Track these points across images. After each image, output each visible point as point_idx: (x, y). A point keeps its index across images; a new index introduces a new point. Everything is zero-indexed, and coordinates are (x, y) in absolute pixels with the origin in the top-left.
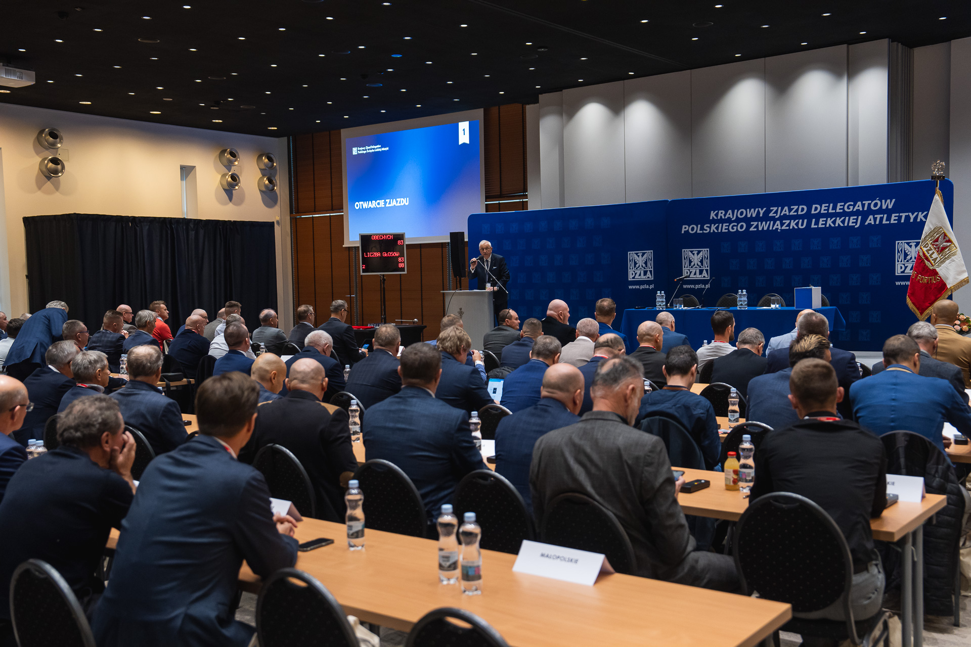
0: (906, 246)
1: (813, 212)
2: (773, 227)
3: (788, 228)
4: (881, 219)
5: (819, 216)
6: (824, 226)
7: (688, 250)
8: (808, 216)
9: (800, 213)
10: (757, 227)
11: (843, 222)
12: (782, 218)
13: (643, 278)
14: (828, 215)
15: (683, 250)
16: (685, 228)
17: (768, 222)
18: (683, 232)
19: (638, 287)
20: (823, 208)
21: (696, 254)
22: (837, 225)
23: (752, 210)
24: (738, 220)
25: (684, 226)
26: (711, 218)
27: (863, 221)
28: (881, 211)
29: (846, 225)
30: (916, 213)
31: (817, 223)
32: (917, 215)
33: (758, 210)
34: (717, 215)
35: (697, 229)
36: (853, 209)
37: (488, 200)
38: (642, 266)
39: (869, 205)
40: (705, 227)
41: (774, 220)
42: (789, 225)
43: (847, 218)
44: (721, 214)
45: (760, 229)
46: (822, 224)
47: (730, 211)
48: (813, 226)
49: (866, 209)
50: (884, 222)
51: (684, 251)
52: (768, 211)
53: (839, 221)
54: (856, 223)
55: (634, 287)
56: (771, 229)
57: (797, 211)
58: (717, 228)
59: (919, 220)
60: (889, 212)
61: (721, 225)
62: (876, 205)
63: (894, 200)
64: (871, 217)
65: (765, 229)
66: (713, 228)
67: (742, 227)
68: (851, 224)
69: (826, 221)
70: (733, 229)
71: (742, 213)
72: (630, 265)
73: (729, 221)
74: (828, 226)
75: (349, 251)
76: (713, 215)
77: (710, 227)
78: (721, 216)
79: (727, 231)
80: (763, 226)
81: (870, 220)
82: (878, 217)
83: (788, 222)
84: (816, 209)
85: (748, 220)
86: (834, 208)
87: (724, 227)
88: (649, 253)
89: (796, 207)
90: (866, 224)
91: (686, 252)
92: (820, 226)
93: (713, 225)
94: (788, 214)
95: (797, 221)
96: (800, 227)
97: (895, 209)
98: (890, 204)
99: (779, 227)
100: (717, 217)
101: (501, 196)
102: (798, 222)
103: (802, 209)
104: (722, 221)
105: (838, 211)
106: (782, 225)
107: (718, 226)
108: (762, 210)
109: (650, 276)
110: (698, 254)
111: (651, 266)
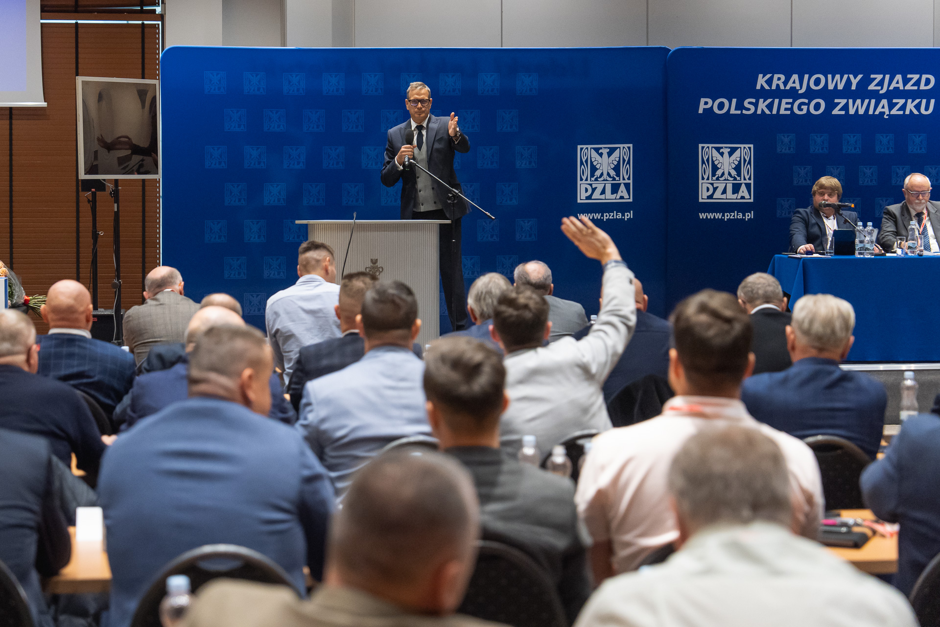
2: (875, 110)
3: (901, 113)
7: (711, 145)
9: (922, 87)
10: (845, 108)
12: (892, 95)
13: (610, 197)
15: (700, 146)
16: (706, 103)
17: (867, 101)
18: (701, 111)
21: (726, 155)
23: (838, 77)
24: (810, 94)
25: (703, 100)
26: (758, 87)
33: (849, 78)
34: (769, 82)
35: (730, 107)
38: (608, 174)
40: (746, 104)
41: (877, 97)
42: (903, 108)
44: (778, 80)
45: (852, 111)
47: (795, 77)
51: (703, 148)
52: (867, 81)
56: (871, 112)
57: (917, 83)
58: (770, 107)
61: (777, 101)
65: (861, 111)
66: (762, 105)
67: (818, 106)
71: (818, 81)
72: (583, 171)
73: (793, 94)
76: (761, 81)
77: (756, 105)
78: (778, 85)
80: (857, 107)
83: (901, 102)
85: (829, 96)
87: (783, 106)
88: (625, 150)
89: (916, 77)
91: (707, 150)
93: (761, 100)
94: (901, 88)
95: (917, 101)
96: (923, 111)
99: (886, 110)
100: (770, 85)
101: (77, 9)
102: (920, 103)
103: (926, 81)
104: (779, 94)
106: (890, 109)
107: (771, 104)
108: (855, 78)
109: (625, 195)
110: (731, 154)
111: (627, 175)
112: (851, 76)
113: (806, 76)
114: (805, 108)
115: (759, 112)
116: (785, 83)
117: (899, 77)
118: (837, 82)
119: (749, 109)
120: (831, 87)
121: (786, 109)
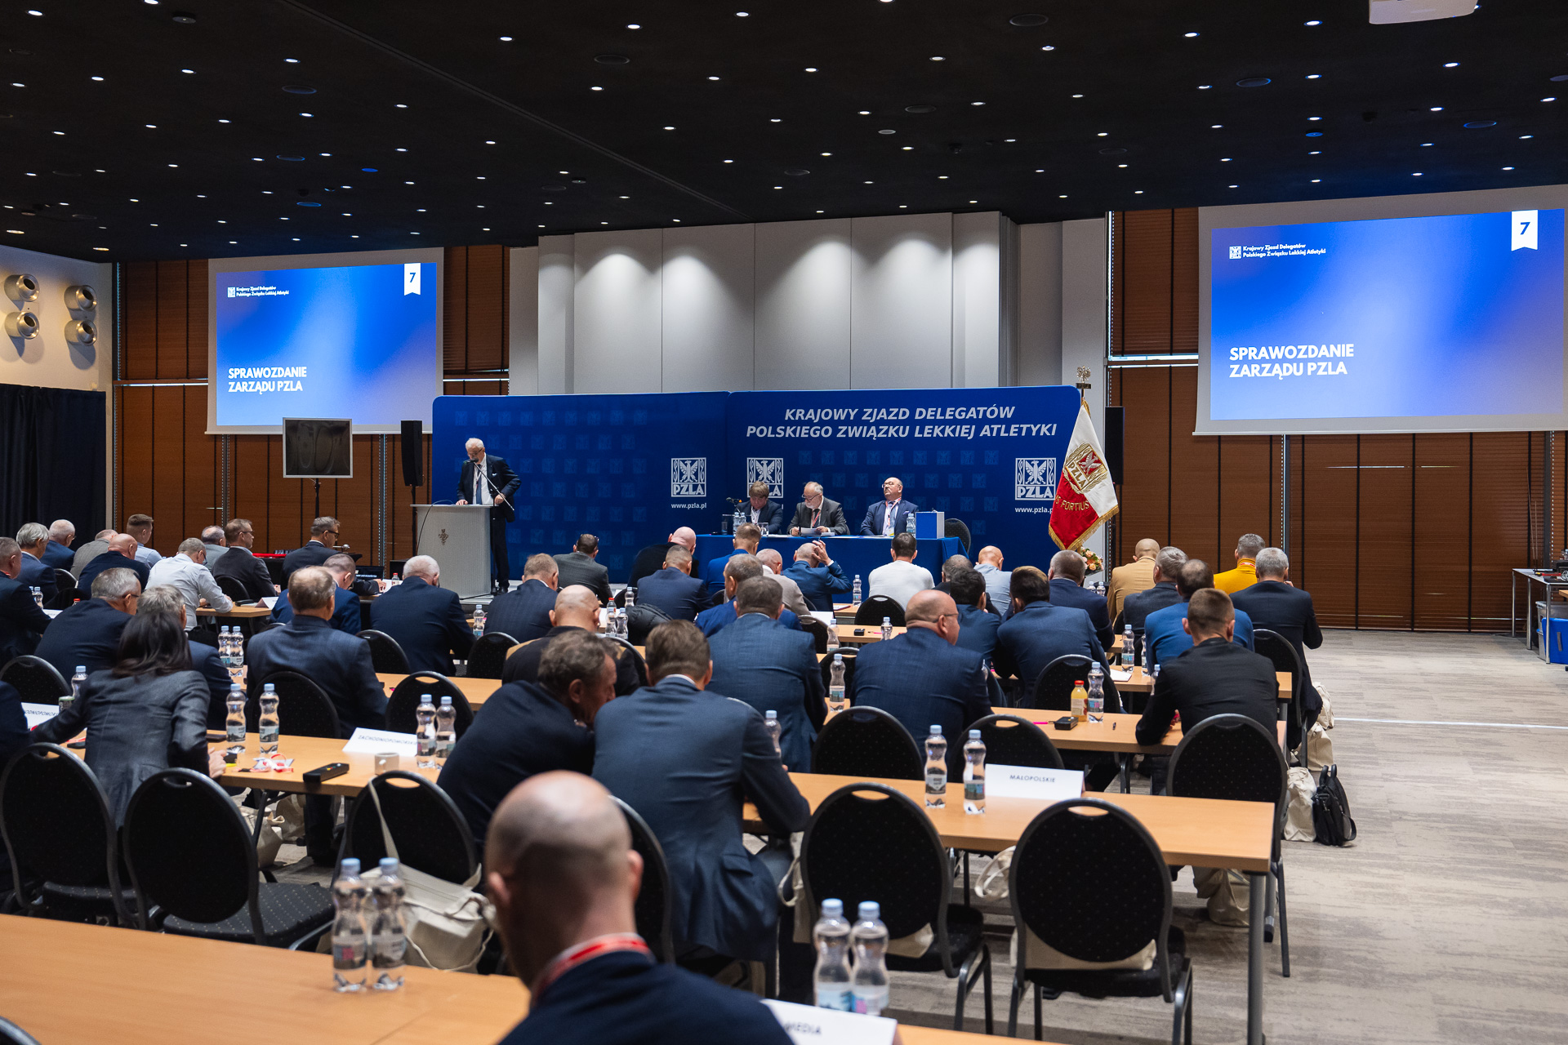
0: (1028, 464)
1: (917, 417)
2: (867, 434)
3: (885, 436)
4: (999, 430)
5: (924, 423)
6: (930, 435)
7: (755, 459)
8: (911, 422)
9: (900, 417)
10: (846, 432)
11: (954, 431)
12: (879, 423)
13: (692, 494)
14: (935, 422)
15: (748, 459)
16: (752, 430)
17: (861, 428)
18: (748, 435)
19: (684, 506)
20: (929, 413)
21: (765, 465)
22: (946, 435)
23: (841, 410)
24: (822, 423)
25: (750, 428)
26: (786, 419)
27: (978, 431)
28: (998, 420)
29: (957, 435)
30: (1039, 426)
31: (922, 431)
32: (1040, 428)
33: (848, 411)
34: (794, 415)
35: (768, 432)
36: (966, 415)
37: (446, 376)
38: (691, 478)
39: (985, 412)
40: (778, 430)
41: (868, 424)
42: (887, 432)
43: (958, 427)
44: (800, 413)
45: (850, 435)
46: (928, 433)
47: (811, 411)
48: (917, 435)
49: (980, 417)
50: (1002, 434)
51: (750, 460)
52: (861, 414)
53: (948, 430)
54: (969, 433)
55: (679, 506)
56: (864, 436)
57: (897, 415)
58: (794, 432)
59: (1042, 434)
60: (1007, 422)
61: (799, 428)
62: (992, 413)
63: (1013, 408)
64: (987, 427)
65: (857, 435)
66: (789, 431)
67: (827, 432)
68: (962, 435)
69: (933, 429)
70: (815, 434)
71: (827, 414)
72: (675, 476)
73: (810, 423)
74: (935, 435)
75: (215, 441)
76: (788, 414)
77: (785, 431)
78: (800, 417)
79: (807, 436)
80: (855, 432)
81: (986, 431)
82: (995, 427)
83: (886, 428)
84: (921, 413)
85: (834, 424)
86: (943, 413)
87: (804, 431)
88: (701, 462)
89: (896, 410)
90: (981, 435)
91: (752, 462)
92: (926, 435)
93: (788, 428)
94: (886, 418)
95: (897, 427)
96: (901, 435)
97: (1017, 419)
98: (1008, 412)
99: (875, 434)
100: (794, 417)
101: (466, 372)
102: (899, 429)
103: (904, 413)
104: (801, 423)
105: (947, 417)
106: (878, 432)
107: (796, 430)
108: (853, 411)
109: (701, 492)
110: (768, 465)
111: (702, 479)
112: (850, 410)
113: (819, 410)
114: (818, 432)
115: (787, 436)
116: (805, 416)
117: (884, 410)
118: (840, 414)
119: (780, 434)
120: (836, 418)
121: (805, 434)
